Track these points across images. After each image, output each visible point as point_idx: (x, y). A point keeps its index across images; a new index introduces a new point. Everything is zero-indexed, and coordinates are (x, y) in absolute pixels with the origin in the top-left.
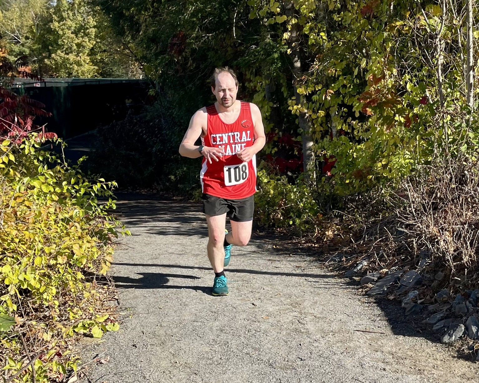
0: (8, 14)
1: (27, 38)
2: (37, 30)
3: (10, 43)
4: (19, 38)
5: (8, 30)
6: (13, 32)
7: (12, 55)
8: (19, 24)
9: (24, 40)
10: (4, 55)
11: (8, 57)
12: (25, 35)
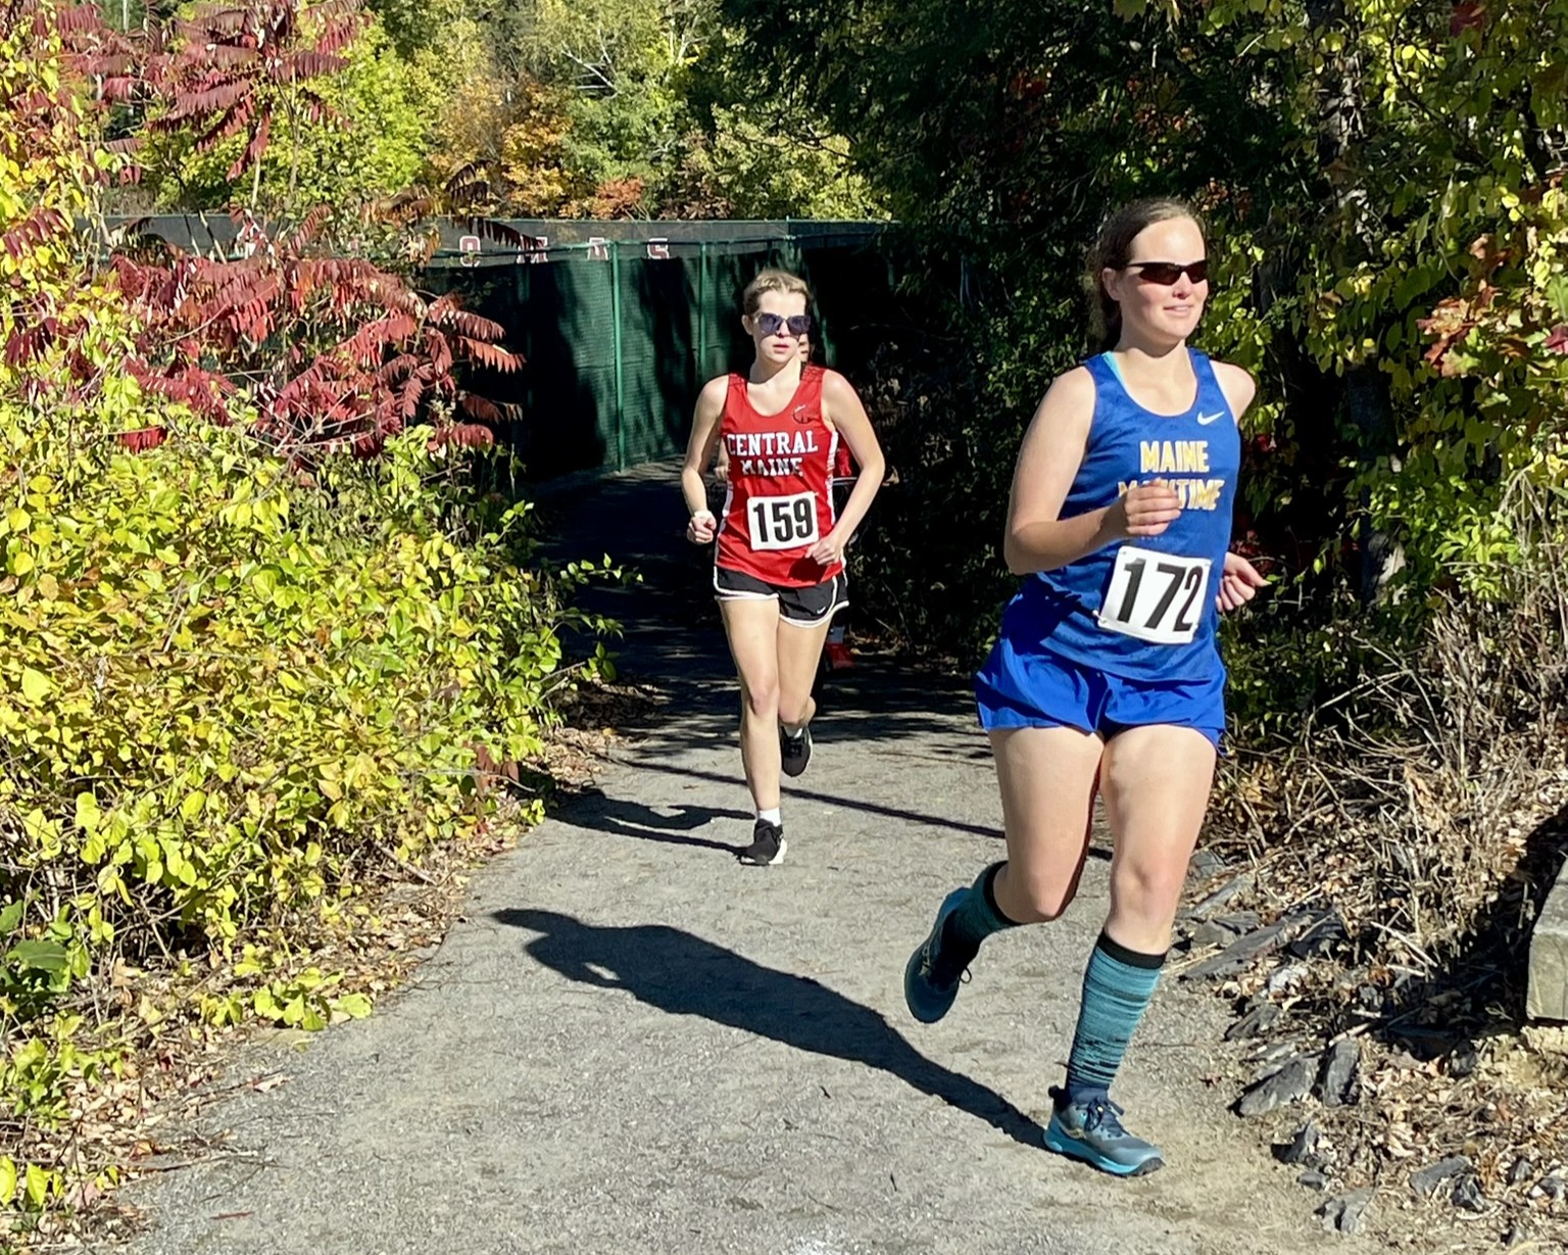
1: (637, 75)
3: (579, 96)
4: (611, 79)
5: (575, 49)
6: (593, 58)
8: (615, 27)
9: (627, 82)
12: (632, 65)
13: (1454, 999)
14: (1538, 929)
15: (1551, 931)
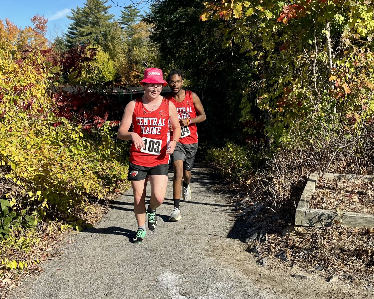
0: (142, 49)
1: (151, 63)
2: (157, 58)
3: (142, 67)
4: (147, 64)
5: (141, 59)
6: (144, 60)
7: (142, 74)
8: (147, 55)
9: (149, 64)
10: (138, 74)
11: (140, 74)
12: (150, 62)
13: (282, 221)
14: (297, 209)
15: (299, 210)
